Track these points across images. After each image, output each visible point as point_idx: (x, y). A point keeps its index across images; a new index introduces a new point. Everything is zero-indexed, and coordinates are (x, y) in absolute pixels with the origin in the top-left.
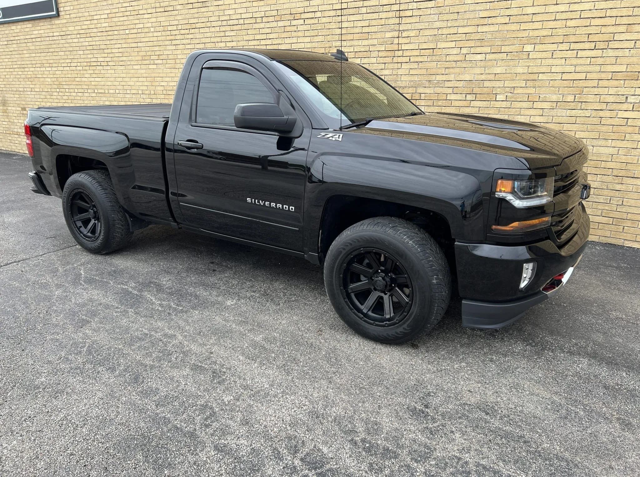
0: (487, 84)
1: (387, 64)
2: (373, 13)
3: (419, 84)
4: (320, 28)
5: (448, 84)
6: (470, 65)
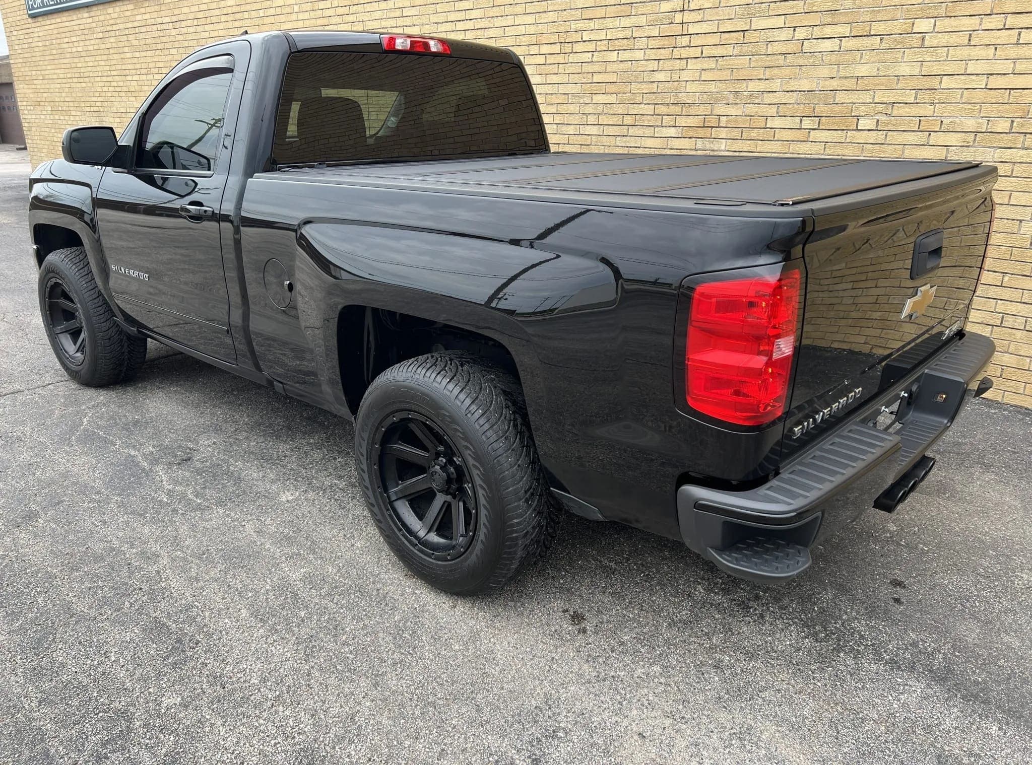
0: (841, 97)
1: (661, 62)
3: (716, 99)
5: (768, 98)
6: (811, 61)
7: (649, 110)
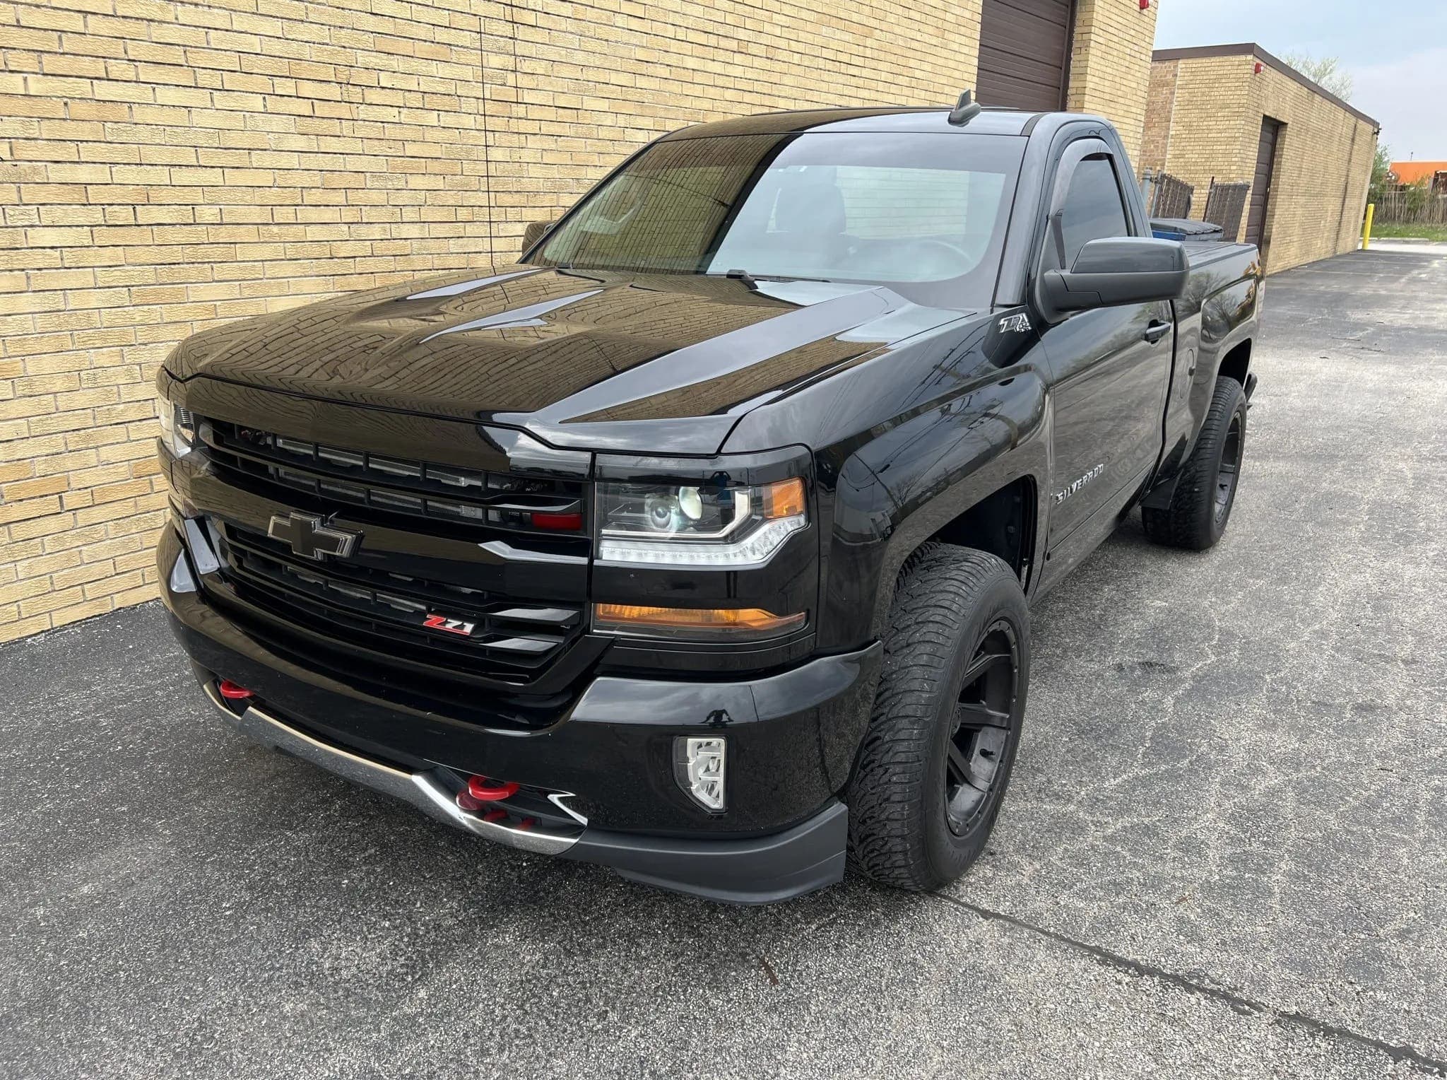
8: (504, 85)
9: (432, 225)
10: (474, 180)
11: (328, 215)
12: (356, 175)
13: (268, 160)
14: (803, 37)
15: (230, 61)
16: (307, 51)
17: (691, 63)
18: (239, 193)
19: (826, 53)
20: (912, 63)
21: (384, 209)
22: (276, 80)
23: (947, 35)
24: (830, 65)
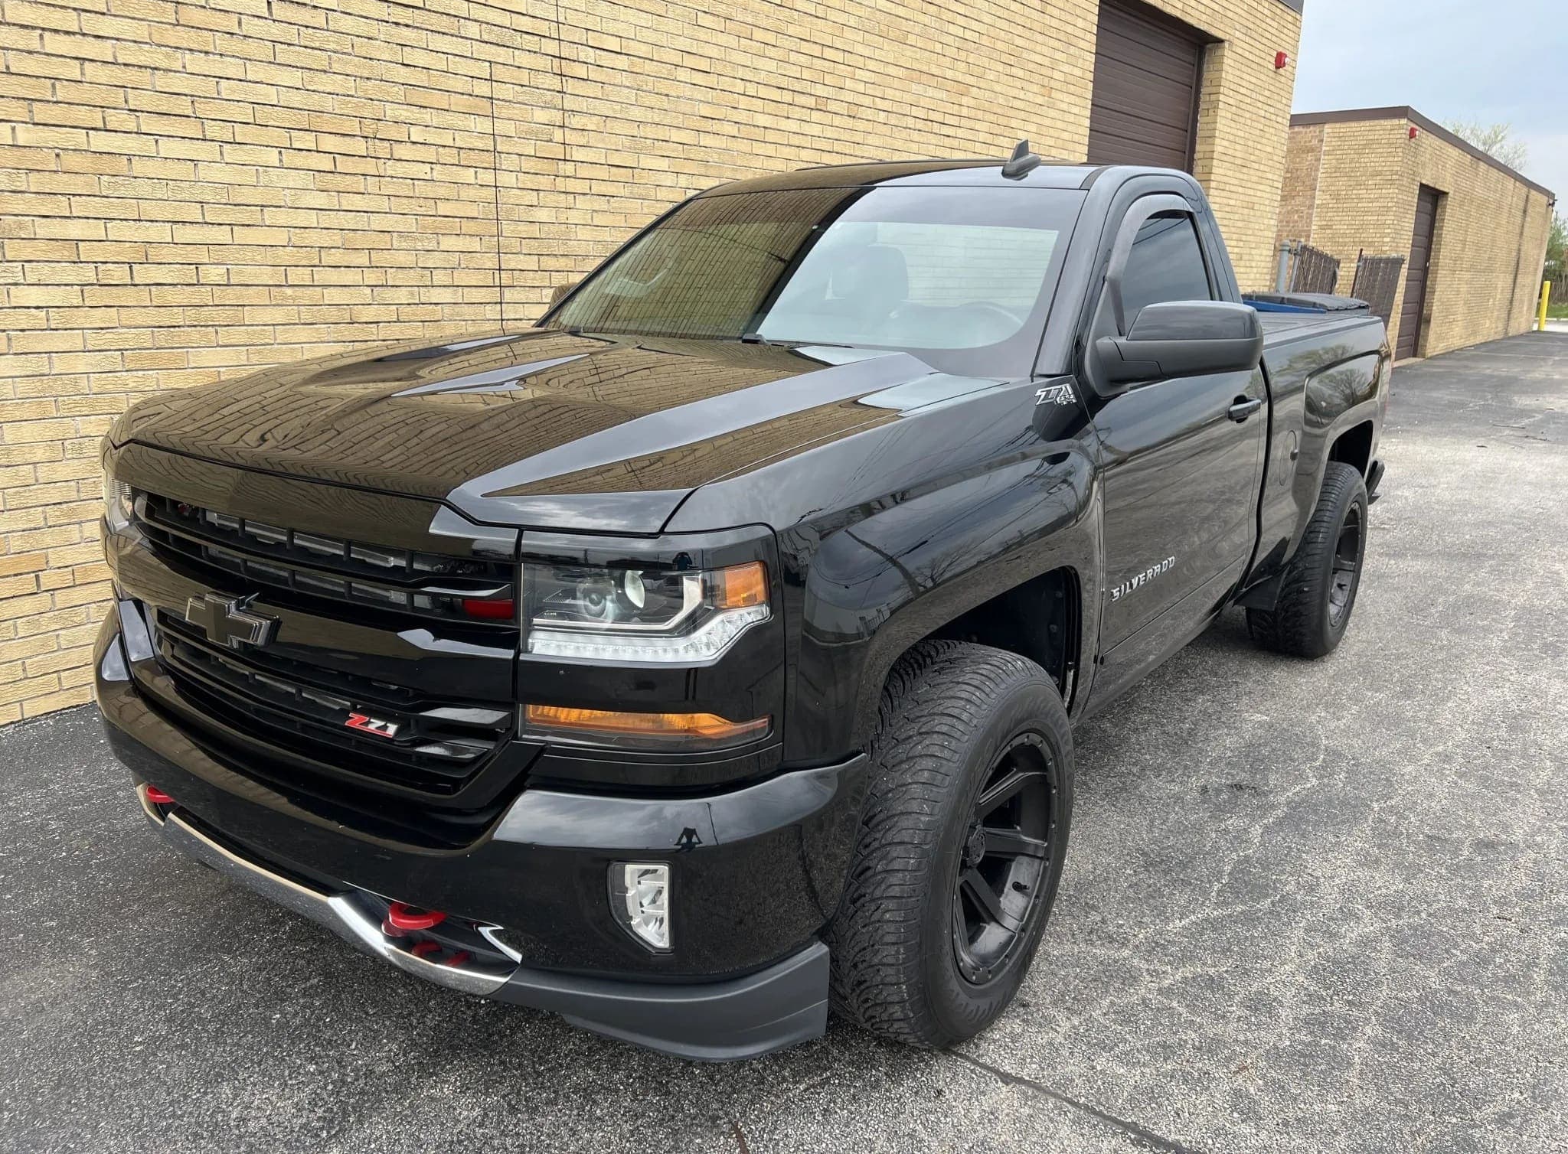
2: (498, 45)
4: (332, 46)
7: (532, 263)
8: (550, 141)
9: (466, 290)
10: (515, 243)
11: (349, 276)
12: (381, 235)
13: (283, 217)
14: (889, 93)
15: (244, 113)
16: (329, 103)
17: (762, 120)
18: (248, 254)
19: (915, 112)
20: (1014, 123)
21: (412, 271)
22: (294, 133)
23: (1054, 94)
24: (920, 125)
